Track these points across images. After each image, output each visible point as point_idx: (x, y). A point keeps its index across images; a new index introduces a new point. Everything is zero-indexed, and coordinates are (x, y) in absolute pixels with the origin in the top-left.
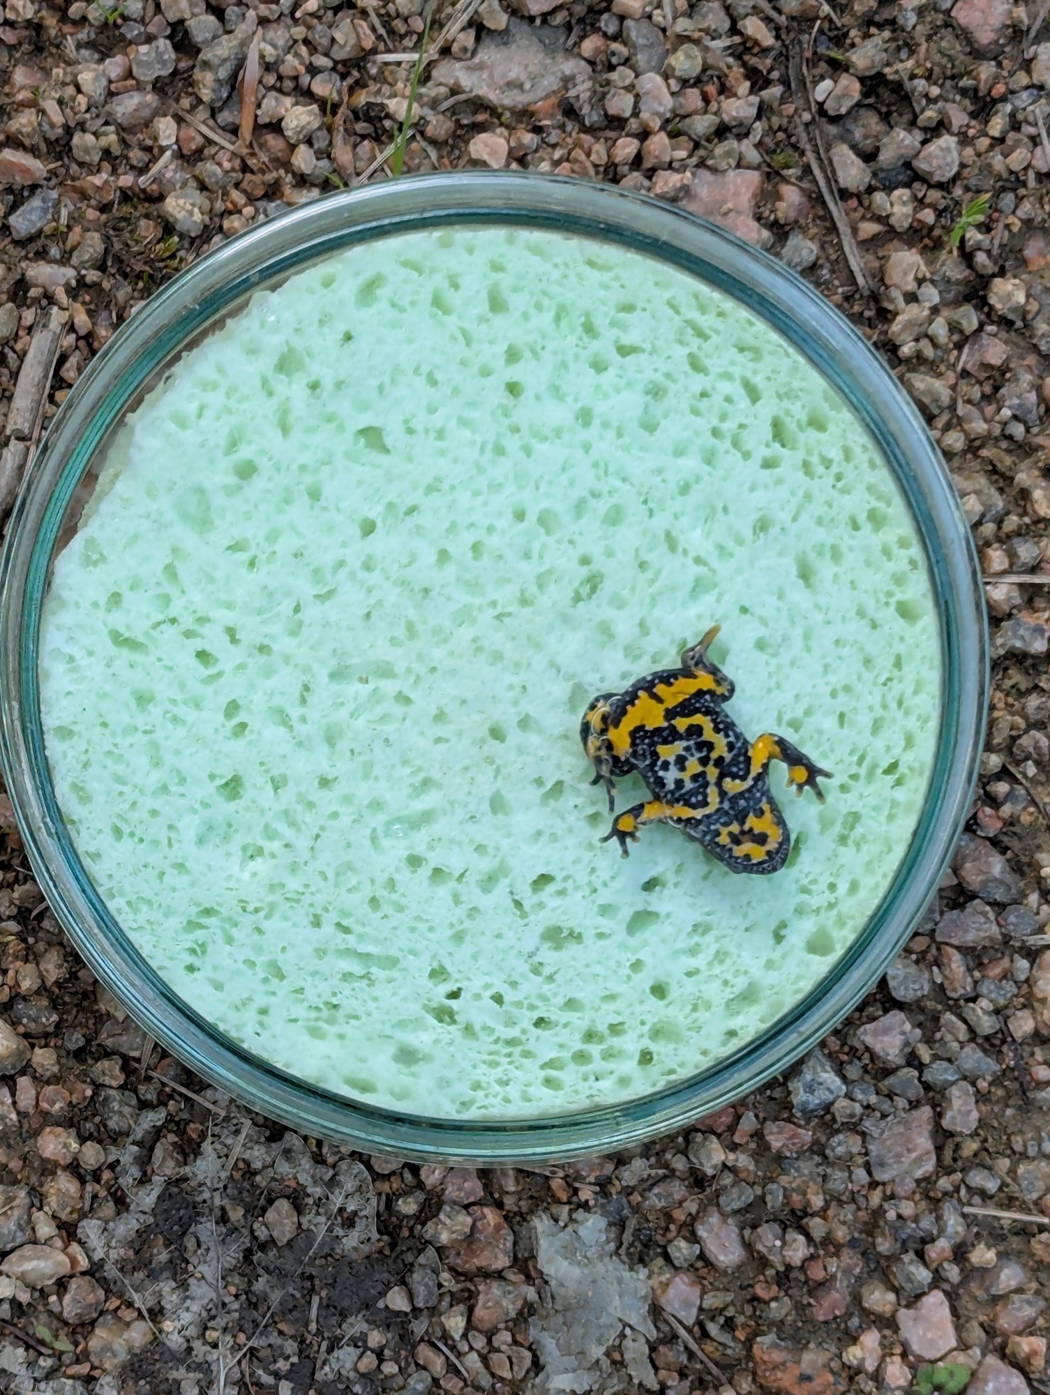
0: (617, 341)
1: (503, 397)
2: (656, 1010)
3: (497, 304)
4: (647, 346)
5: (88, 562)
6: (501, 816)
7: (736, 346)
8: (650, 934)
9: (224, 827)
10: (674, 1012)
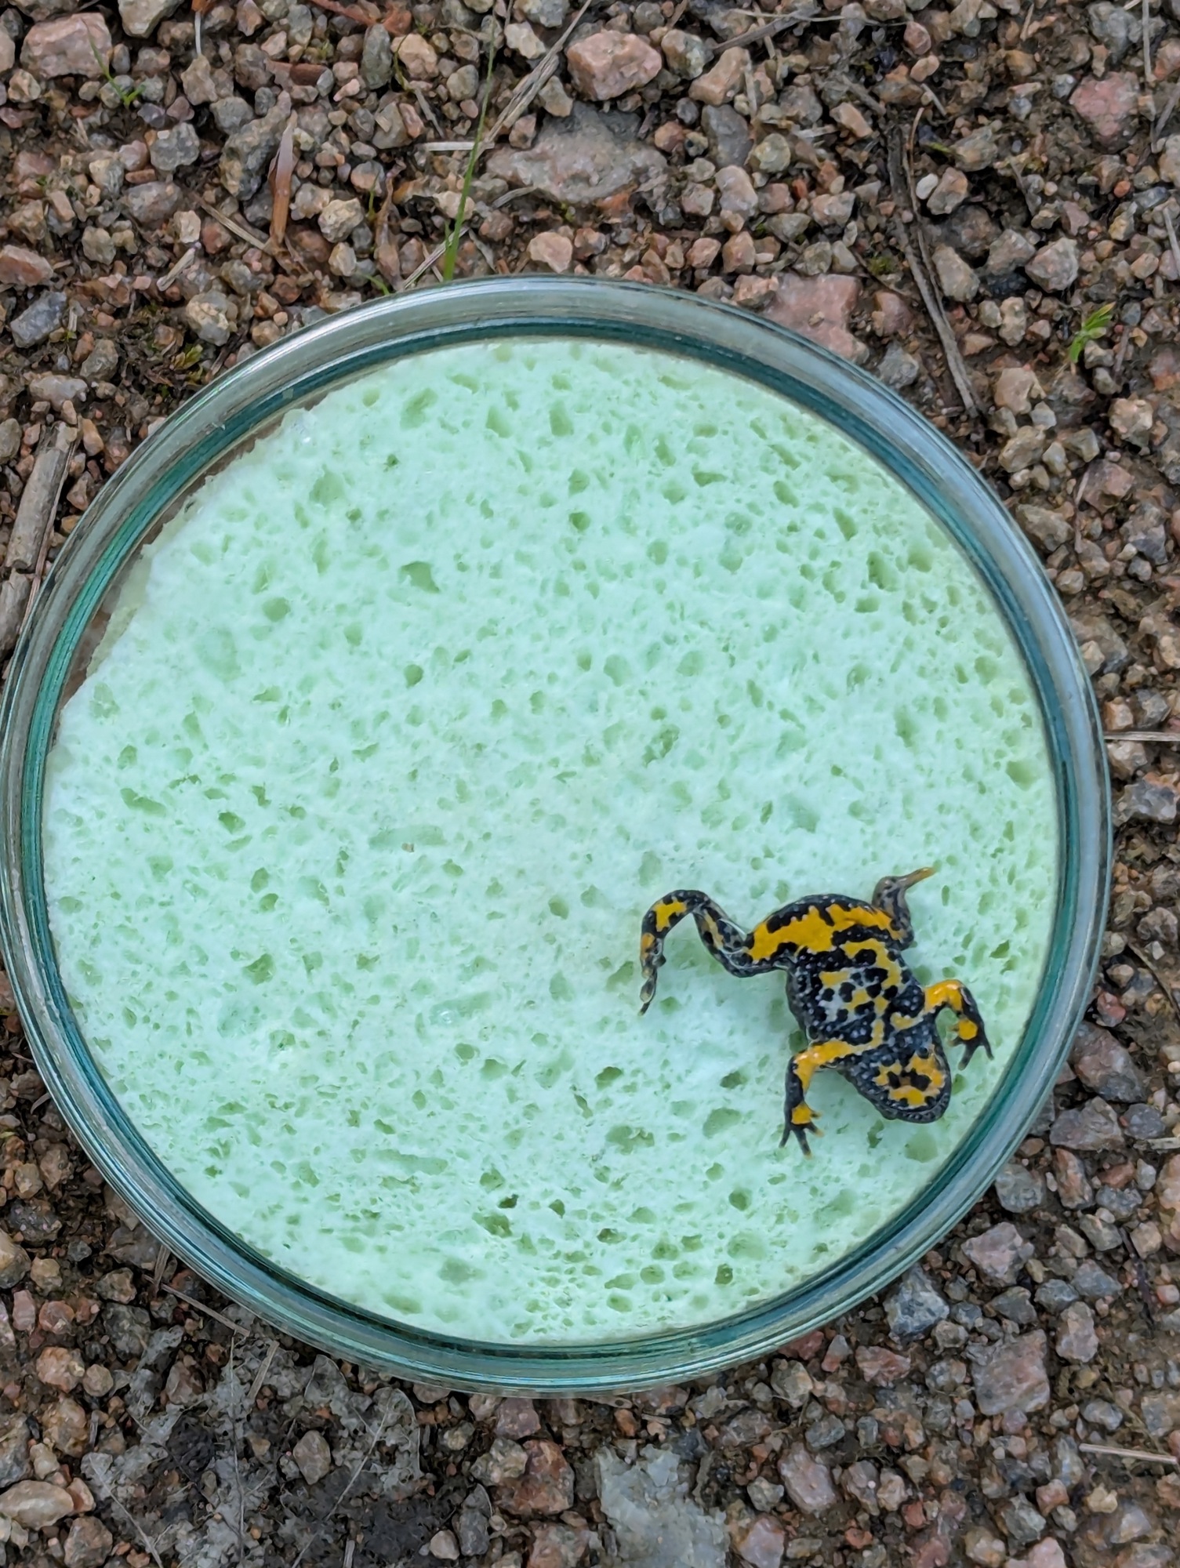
0: (695, 467)
1: (565, 529)
2: (736, 1222)
3: (560, 425)
4: (728, 473)
5: (98, 711)
6: (562, 1002)
7: (828, 474)
8: (727, 1135)
9: (251, 1012)
10: (756, 1224)
